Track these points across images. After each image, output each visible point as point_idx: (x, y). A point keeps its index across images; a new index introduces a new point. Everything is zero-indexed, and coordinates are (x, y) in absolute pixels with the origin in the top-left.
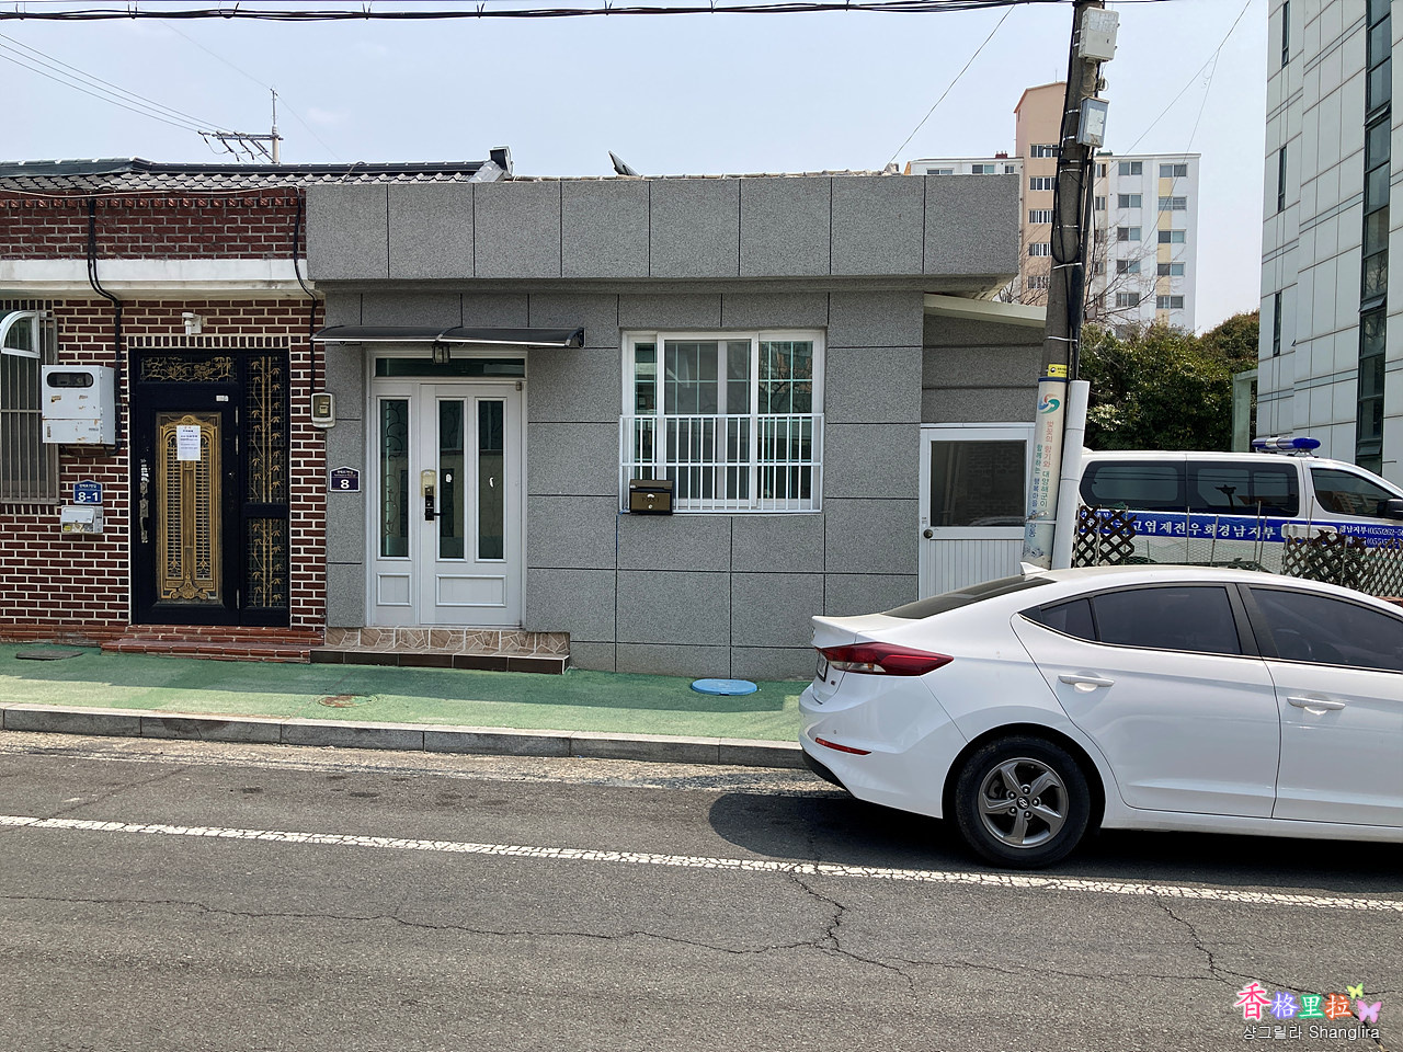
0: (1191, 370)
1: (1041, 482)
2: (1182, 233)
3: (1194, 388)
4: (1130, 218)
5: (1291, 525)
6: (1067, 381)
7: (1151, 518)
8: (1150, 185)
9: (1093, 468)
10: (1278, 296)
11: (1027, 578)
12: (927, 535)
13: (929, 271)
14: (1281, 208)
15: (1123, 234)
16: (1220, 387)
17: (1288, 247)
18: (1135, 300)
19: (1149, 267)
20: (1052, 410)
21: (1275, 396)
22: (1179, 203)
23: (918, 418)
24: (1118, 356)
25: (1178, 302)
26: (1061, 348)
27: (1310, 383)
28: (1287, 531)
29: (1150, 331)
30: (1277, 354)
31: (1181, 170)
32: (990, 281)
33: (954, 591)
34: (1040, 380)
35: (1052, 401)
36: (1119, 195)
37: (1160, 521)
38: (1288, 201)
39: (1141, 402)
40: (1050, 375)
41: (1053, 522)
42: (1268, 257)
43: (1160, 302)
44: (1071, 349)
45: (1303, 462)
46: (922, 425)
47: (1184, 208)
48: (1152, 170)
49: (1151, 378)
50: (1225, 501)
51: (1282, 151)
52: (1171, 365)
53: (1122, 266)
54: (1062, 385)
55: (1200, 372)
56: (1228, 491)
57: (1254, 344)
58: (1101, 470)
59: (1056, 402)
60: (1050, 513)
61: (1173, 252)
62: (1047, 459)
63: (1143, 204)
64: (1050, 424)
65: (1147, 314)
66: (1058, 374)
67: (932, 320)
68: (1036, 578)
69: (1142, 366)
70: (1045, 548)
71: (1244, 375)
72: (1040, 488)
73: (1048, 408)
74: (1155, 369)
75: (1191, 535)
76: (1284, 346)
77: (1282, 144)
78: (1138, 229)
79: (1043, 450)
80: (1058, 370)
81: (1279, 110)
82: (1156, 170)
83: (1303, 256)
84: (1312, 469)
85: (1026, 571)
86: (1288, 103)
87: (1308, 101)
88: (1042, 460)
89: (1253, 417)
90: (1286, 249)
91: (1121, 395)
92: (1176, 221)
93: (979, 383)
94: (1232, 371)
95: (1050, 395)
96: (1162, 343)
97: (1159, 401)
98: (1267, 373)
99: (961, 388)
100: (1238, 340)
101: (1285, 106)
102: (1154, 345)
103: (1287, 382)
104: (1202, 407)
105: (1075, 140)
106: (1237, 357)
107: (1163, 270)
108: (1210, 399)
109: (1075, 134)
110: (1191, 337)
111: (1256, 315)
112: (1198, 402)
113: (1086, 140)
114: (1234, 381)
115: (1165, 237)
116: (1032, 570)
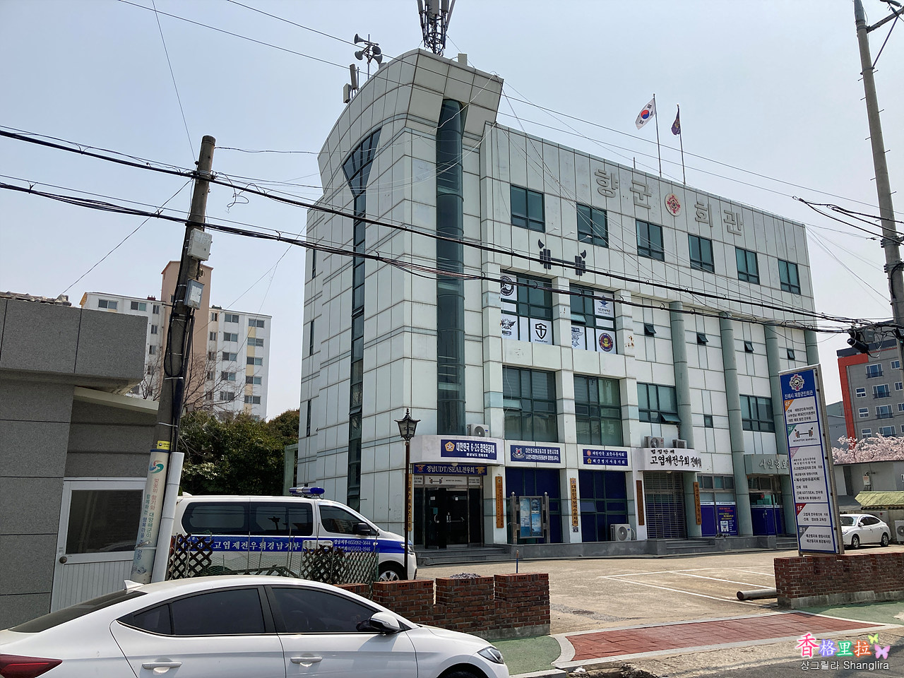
0: (261, 443)
1: (148, 520)
2: (261, 359)
3: (263, 454)
4: (230, 347)
5: (308, 541)
6: (169, 452)
7: (227, 539)
8: (243, 329)
9: (191, 507)
10: (309, 402)
11: (128, 592)
12: (62, 561)
13: (79, 371)
14: (311, 354)
15: (226, 356)
16: (278, 454)
17: (314, 375)
18: (231, 397)
19: (241, 378)
20: (158, 471)
21: (307, 460)
22: (260, 343)
23: (62, 472)
24: (217, 432)
25: (257, 400)
26: (167, 430)
27: (325, 453)
28: (307, 545)
29: (238, 417)
30: (308, 436)
31: (261, 324)
32: (124, 382)
33: (80, 603)
34: (152, 451)
35: (158, 465)
36: (225, 333)
37: (233, 541)
38: (315, 350)
39: (230, 462)
40: (158, 447)
41: (154, 548)
42: (304, 380)
43: (247, 399)
44: (173, 432)
45: (316, 502)
46: (65, 479)
47: (262, 346)
48: (244, 321)
49: (237, 446)
50: (272, 527)
51: (312, 322)
52: (249, 438)
53: (225, 376)
54: (165, 455)
55: (267, 444)
56: (276, 520)
57: (297, 428)
58: (197, 508)
59: (161, 466)
60: (152, 542)
61: (255, 370)
62: (153, 505)
63: (239, 340)
64: (157, 480)
65: (238, 406)
66: (163, 447)
67: (78, 405)
68: (135, 591)
69: (232, 439)
70: (147, 567)
71: (290, 447)
72: (147, 525)
73: (156, 469)
74: (240, 441)
75: (251, 550)
76: (312, 431)
77: (312, 319)
78: (235, 355)
79: (151, 498)
80: (164, 445)
81: (310, 301)
82: (247, 322)
83: (322, 381)
84: (320, 506)
85: (128, 587)
86: (315, 298)
87: (325, 298)
88: (150, 505)
89: (295, 473)
90: (314, 376)
91: (218, 457)
92: (257, 352)
93: (111, 450)
94: (285, 443)
95: (158, 461)
96: (246, 424)
97: (240, 461)
98: (303, 446)
99: (98, 452)
100: (288, 425)
101: (313, 299)
102: (240, 426)
103: (313, 452)
104: (267, 466)
105: (183, 302)
106: (288, 435)
107: (249, 380)
108: (272, 461)
109: (183, 298)
110: (263, 422)
111: (298, 411)
112: (264, 462)
113: (190, 304)
114: (285, 450)
115: (250, 361)
116: (132, 586)
